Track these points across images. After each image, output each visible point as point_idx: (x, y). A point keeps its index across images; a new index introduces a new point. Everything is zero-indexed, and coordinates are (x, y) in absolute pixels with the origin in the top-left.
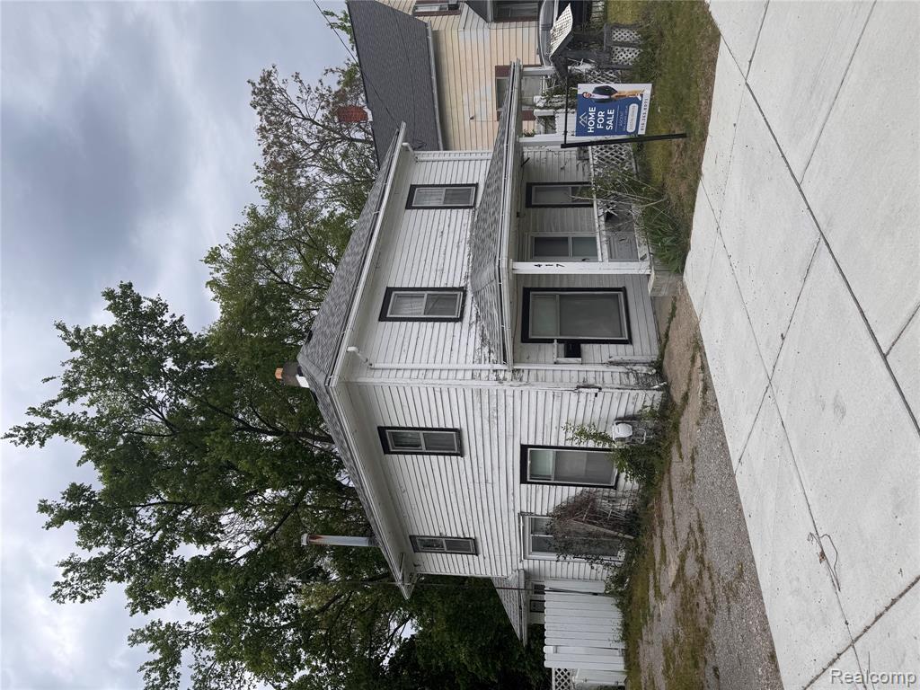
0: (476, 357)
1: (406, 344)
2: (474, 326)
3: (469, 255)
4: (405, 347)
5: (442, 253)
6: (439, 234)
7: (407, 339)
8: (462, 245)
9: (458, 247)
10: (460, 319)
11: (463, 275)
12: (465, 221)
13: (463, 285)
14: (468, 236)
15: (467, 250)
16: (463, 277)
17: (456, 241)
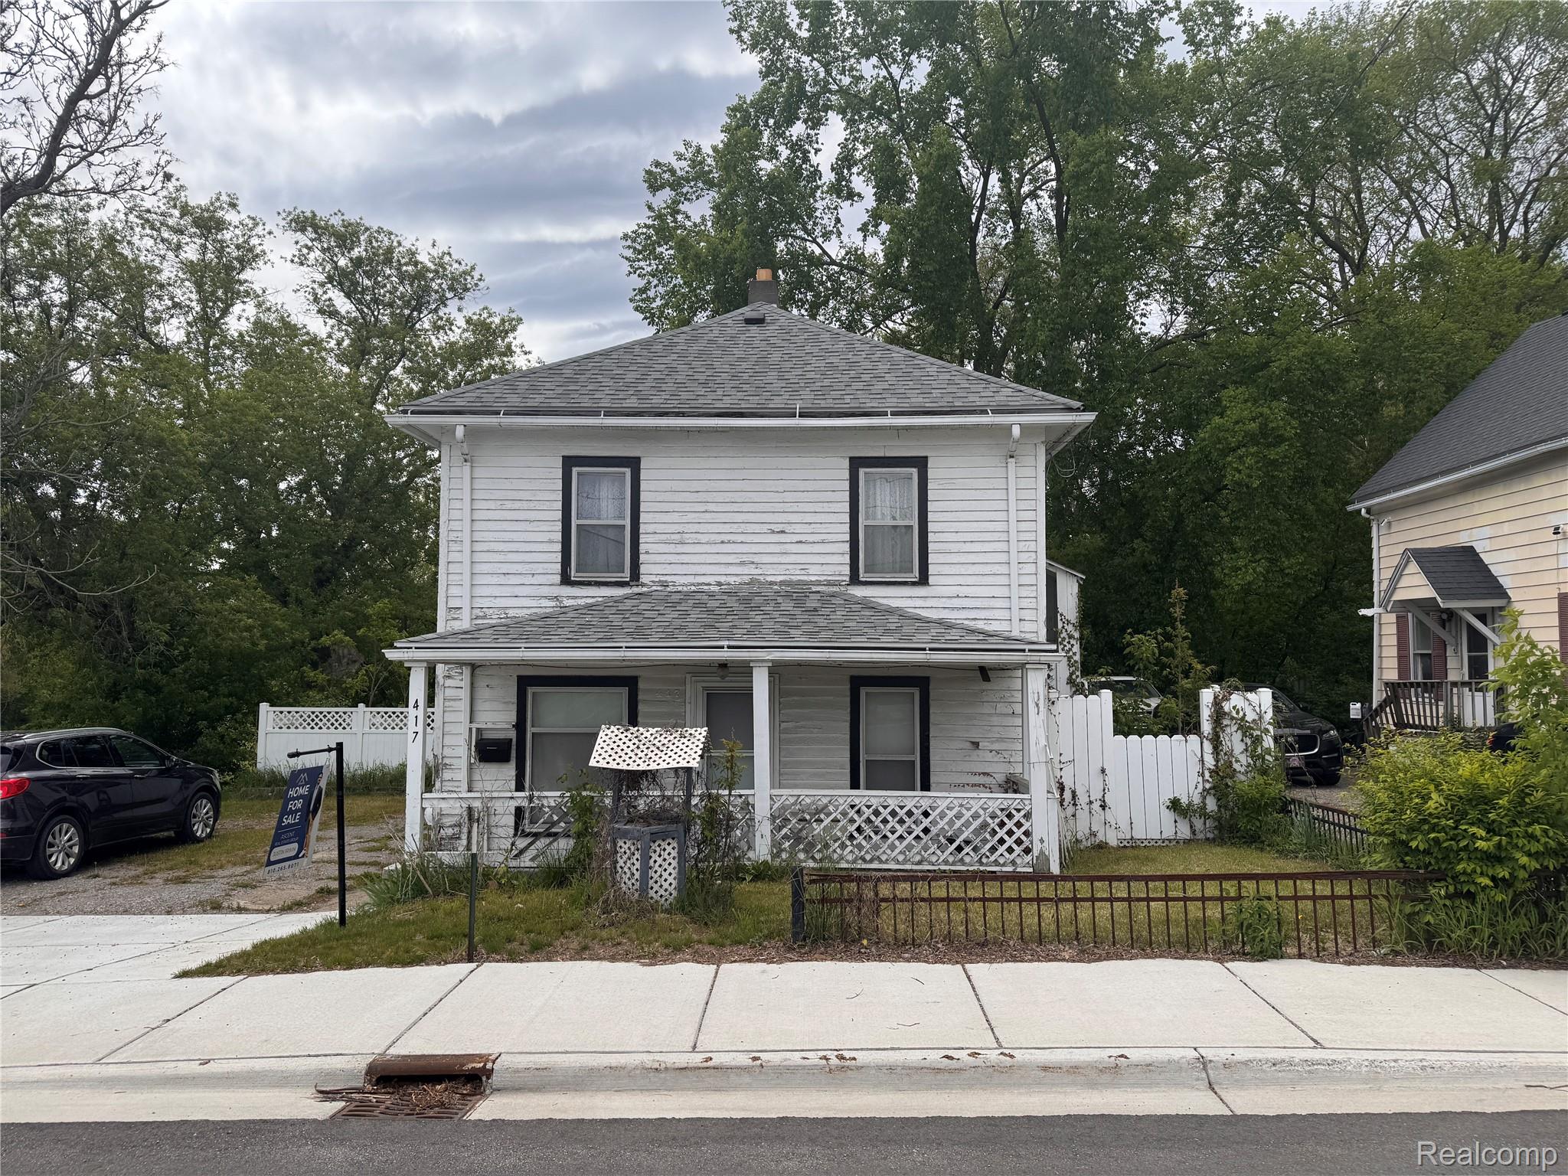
0: (491, 611)
1: (517, 505)
2: (553, 604)
3: (719, 584)
4: (509, 505)
5: (726, 538)
6: (779, 528)
7: (525, 505)
8: (745, 570)
9: (742, 563)
10: (566, 580)
11: (668, 578)
12: (813, 570)
13: (644, 579)
14: (769, 579)
15: (731, 580)
16: (663, 578)
17: (756, 559)
